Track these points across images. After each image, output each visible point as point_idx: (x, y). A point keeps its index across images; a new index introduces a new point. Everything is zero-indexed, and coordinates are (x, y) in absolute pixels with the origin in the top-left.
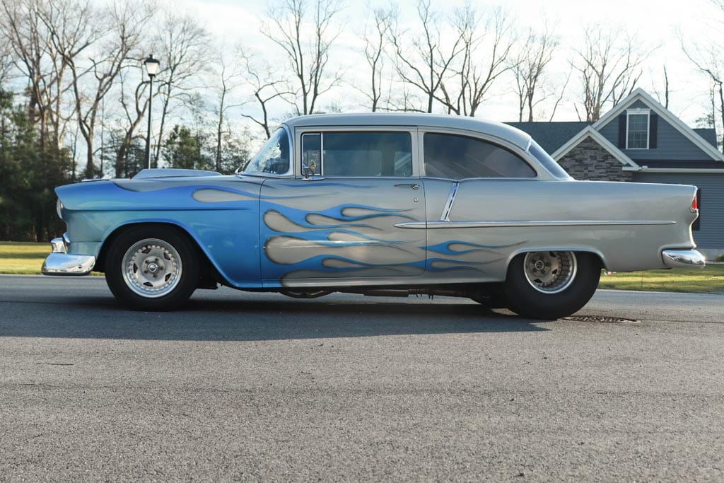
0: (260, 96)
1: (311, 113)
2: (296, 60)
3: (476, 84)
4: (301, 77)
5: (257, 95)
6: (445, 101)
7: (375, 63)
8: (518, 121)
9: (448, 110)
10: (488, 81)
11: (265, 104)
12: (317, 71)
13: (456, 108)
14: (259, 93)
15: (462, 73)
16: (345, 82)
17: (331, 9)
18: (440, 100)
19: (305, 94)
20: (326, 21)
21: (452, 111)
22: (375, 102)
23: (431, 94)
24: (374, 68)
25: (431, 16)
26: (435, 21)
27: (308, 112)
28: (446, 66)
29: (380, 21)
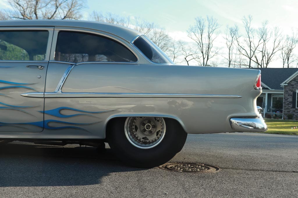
0: (187, 59)
1: (206, 66)
2: (201, 46)
3: (268, 56)
4: (202, 52)
5: (185, 59)
6: (256, 62)
7: (230, 47)
8: (282, 67)
9: (257, 65)
10: (272, 54)
11: (188, 62)
12: (208, 51)
13: (260, 64)
14: (186, 58)
15: (262, 51)
16: (219, 54)
17: (214, 28)
18: (255, 62)
19: (204, 59)
20: (212, 32)
21: (259, 65)
22: (230, 62)
23: (250, 59)
24: (230, 50)
25: (250, 31)
26: (252, 32)
27: (205, 65)
28: (256, 49)
29: (232, 33)
